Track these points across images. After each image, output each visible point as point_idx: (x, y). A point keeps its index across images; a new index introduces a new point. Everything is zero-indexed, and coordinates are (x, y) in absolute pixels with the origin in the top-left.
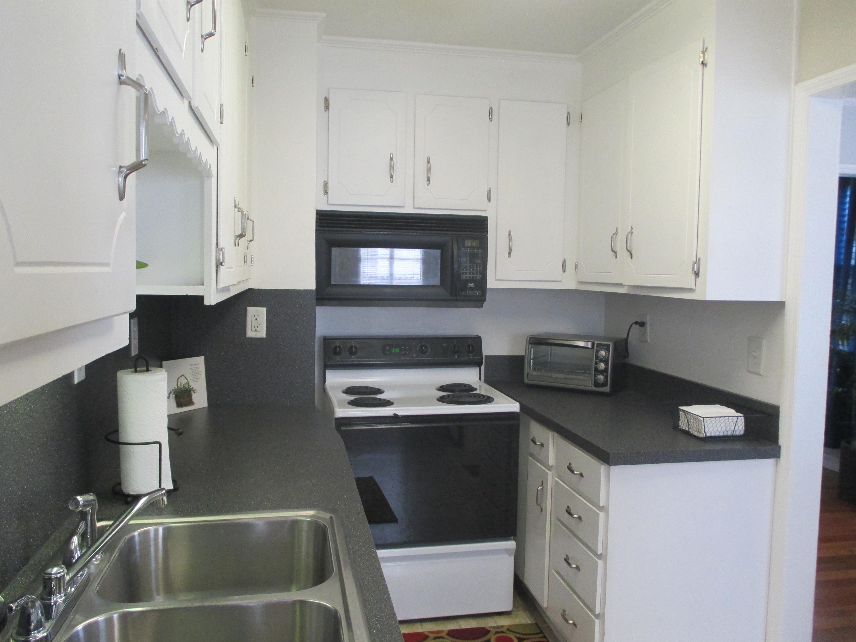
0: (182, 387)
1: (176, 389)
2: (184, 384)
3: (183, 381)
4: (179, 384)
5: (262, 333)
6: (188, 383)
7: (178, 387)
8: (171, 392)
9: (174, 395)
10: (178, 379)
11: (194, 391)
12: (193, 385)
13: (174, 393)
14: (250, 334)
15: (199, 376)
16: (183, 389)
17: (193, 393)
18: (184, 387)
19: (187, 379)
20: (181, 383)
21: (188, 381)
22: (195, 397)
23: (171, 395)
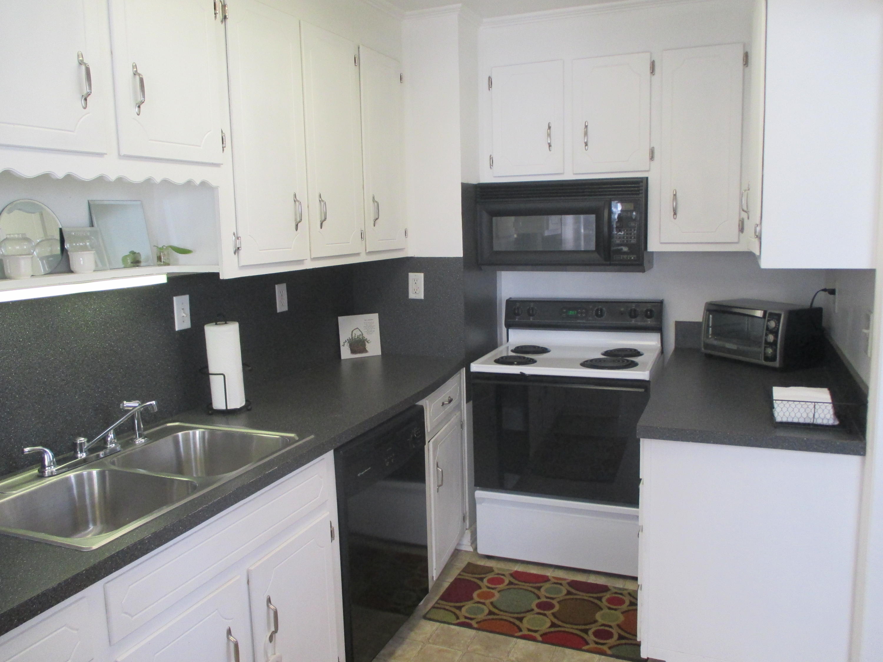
0: (356, 337)
1: (350, 339)
2: (358, 336)
3: (357, 333)
4: (354, 335)
5: (421, 296)
6: (362, 335)
7: (352, 338)
8: (346, 341)
9: (349, 344)
10: (352, 332)
11: (367, 342)
12: (366, 336)
13: (349, 342)
14: (412, 295)
15: (373, 330)
16: (357, 339)
17: (367, 343)
18: (358, 337)
19: (361, 332)
20: (355, 334)
21: (362, 334)
22: (368, 346)
23: (346, 344)
